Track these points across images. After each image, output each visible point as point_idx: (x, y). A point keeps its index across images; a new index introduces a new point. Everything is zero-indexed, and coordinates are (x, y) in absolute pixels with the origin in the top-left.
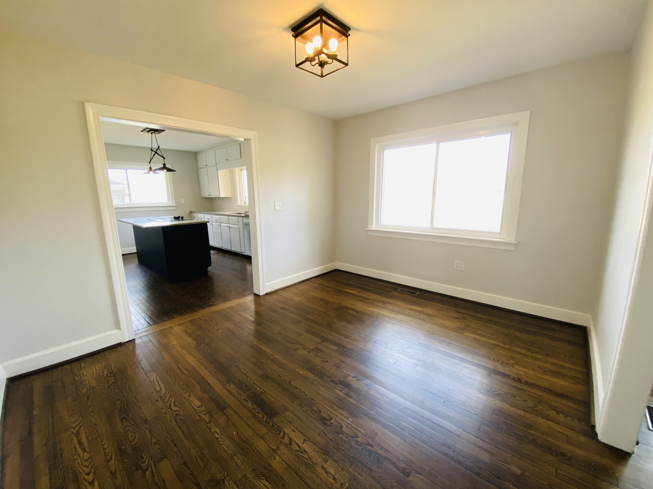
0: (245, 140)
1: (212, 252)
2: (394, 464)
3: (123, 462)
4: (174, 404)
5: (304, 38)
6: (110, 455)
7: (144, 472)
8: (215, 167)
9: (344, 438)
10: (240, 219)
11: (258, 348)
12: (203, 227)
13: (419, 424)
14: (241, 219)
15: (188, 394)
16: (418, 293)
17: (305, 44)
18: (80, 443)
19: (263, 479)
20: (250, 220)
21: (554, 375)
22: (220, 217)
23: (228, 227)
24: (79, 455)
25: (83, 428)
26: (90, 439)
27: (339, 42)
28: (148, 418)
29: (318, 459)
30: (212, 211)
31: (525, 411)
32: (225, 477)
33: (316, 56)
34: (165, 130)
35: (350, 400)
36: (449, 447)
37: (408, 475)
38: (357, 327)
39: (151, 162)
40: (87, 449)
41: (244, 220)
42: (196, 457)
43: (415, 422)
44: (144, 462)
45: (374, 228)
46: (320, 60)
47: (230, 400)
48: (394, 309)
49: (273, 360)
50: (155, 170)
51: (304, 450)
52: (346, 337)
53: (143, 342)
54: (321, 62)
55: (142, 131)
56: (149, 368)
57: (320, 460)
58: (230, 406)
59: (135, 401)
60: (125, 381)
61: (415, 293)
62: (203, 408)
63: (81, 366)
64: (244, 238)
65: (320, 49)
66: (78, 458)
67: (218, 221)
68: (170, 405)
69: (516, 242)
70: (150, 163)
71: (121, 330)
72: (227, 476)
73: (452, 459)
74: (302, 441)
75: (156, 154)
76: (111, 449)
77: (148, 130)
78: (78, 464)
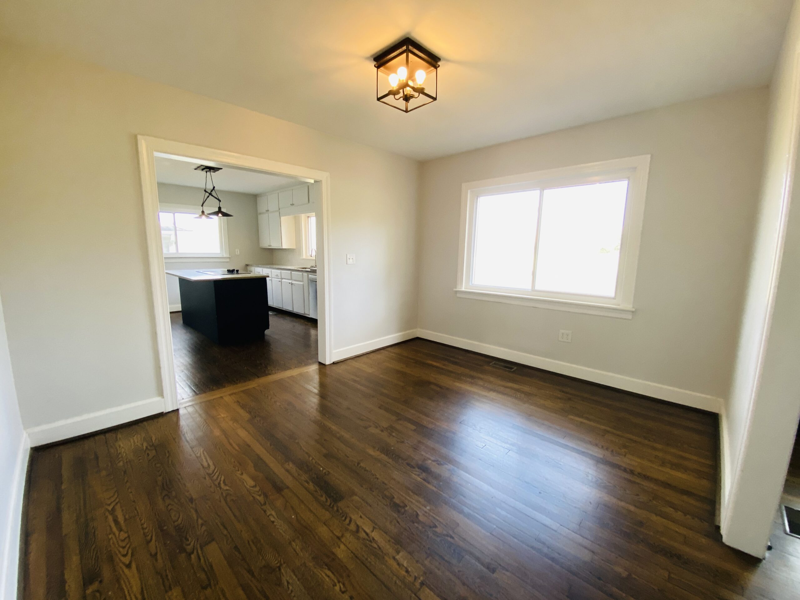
0: (315, 182)
1: (270, 313)
2: (478, 559)
3: (165, 544)
4: (224, 482)
5: (387, 68)
6: (150, 536)
7: (189, 555)
8: (278, 213)
9: (420, 528)
10: (305, 274)
11: (322, 424)
12: (261, 282)
13: (509, 516)
14: (307, 274)
15: (239, 472)
16: (515, 368)
17: (388, 75)
18: (116, 521)
19: (325, 569)
20: (318, 277)
21: (674, 467)
22: (281, 272)
23: (290, 284)
24: (114, 534)
25: (119, 504)
26: (127, 517)
27: (428, 73)
28: (194, 497)
29: (389, 549)
30: (273, 264)
31: (635, 506)
32: (281, 565)
33: (400, 89)
34: (222, 169)
35: (429, 486)
36: (544, 543)
37: (493, 571)
38: (440, 404)
39: (204, 205)
40: (124, 528)
41: (310, 276)
42: (248, 541)
43: (503, 513)
44: (189, 544)
45: (463, 289)
46: (405, 94)
47: (289, 481)
48: (486, 385)
49: (339, 439)
50: (210, 214)
51: (373, 539)
52: (427, 415)
53: (189, 413)
54: (406, 95)
55: (195, 169)
56: (194, 443)
57: (391, 551)
58: (288, 488)
59: (179, 477)
60: (167, 455)
61: (512, 368)
62: (257, 489)
63: (116, 437)
64: (309, 298)
65: (405, 81)
66: (114, 537)
67: (278, 276)
68: (219, 483)
69: (634, 310)
70: (202, 206)
71: (164, 398)
72: (284, 563)
73: (546, 555)
74: (371, 529)
75: (210, 196)
76: (151, 529)
77: (203, 167)
78: (113, 543)
